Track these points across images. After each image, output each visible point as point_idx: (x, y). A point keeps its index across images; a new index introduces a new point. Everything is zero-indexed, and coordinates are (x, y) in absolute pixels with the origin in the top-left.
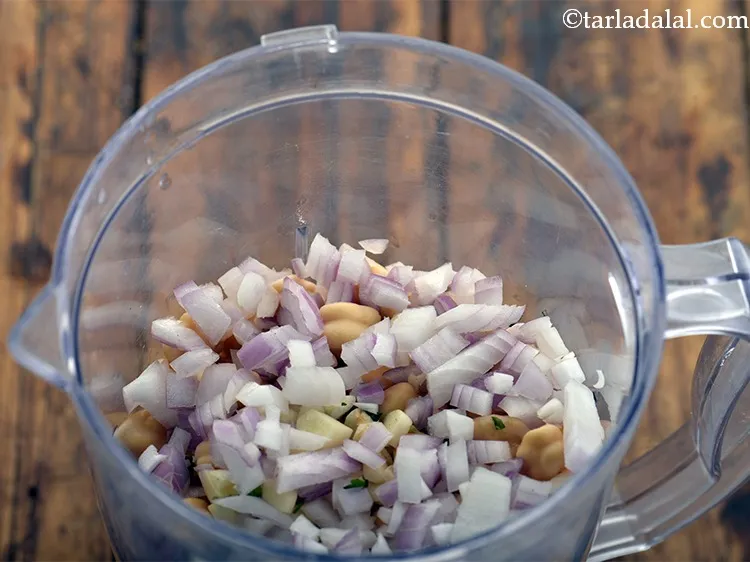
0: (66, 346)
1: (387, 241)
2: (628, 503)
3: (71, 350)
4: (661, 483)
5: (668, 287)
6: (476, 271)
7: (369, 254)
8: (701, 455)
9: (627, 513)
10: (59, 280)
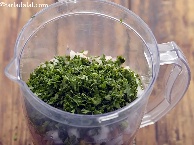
0: (17, 74)
1: (88, 51)
2: (148, 112)
3: (19, 75)
4: (156, 107)
5: (160, 53)
6: (110, 56)
7: (84, 54)
8: (166, 98)
9: (149, 115)
10: (15, 57)
